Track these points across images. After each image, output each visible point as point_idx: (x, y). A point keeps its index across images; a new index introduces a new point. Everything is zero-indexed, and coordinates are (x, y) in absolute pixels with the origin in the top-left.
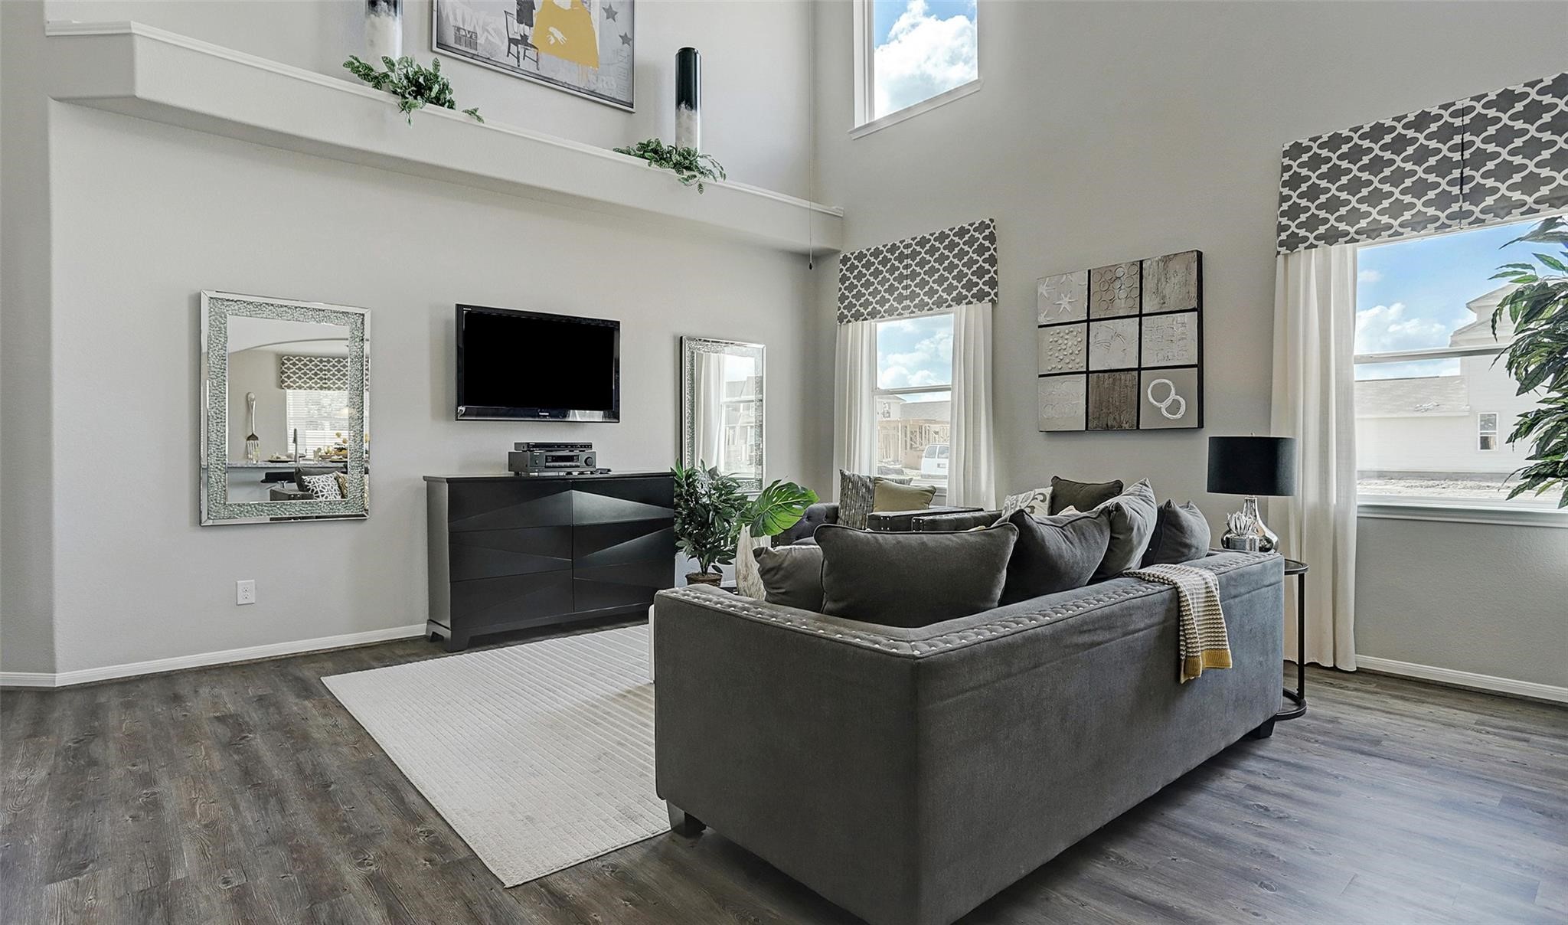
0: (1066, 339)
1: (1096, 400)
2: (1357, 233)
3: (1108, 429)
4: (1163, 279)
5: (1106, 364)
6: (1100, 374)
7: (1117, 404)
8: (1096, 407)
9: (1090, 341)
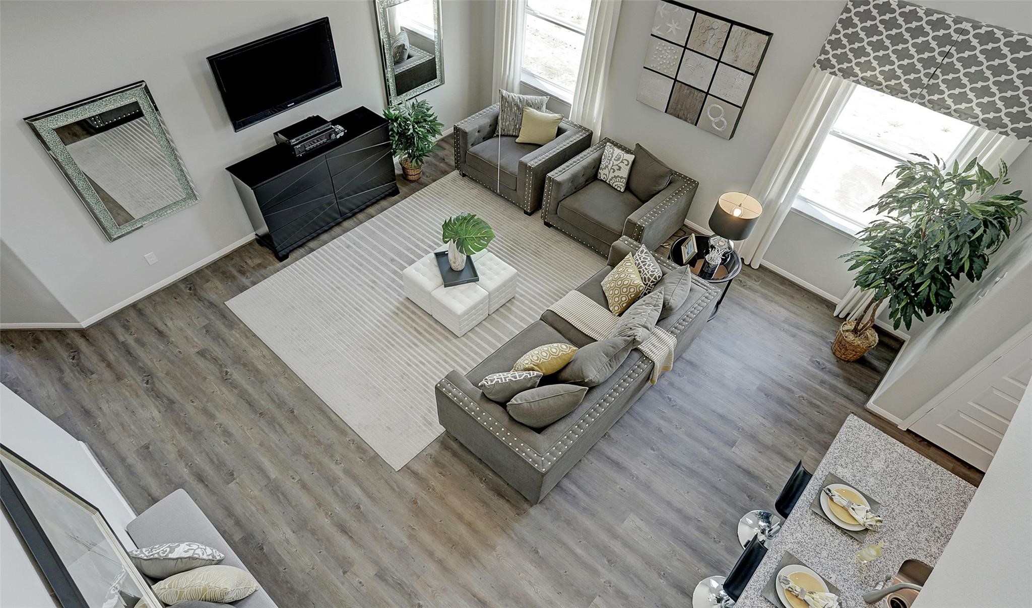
0: (668, 52)
1: (676, 99)
2: (862, 78)
3: (678, 116)
4: (741, 45)
5: (688, 81)
6: (683, 85)
7: (688, 107)
8: (674, 103)
9: (683, 61)
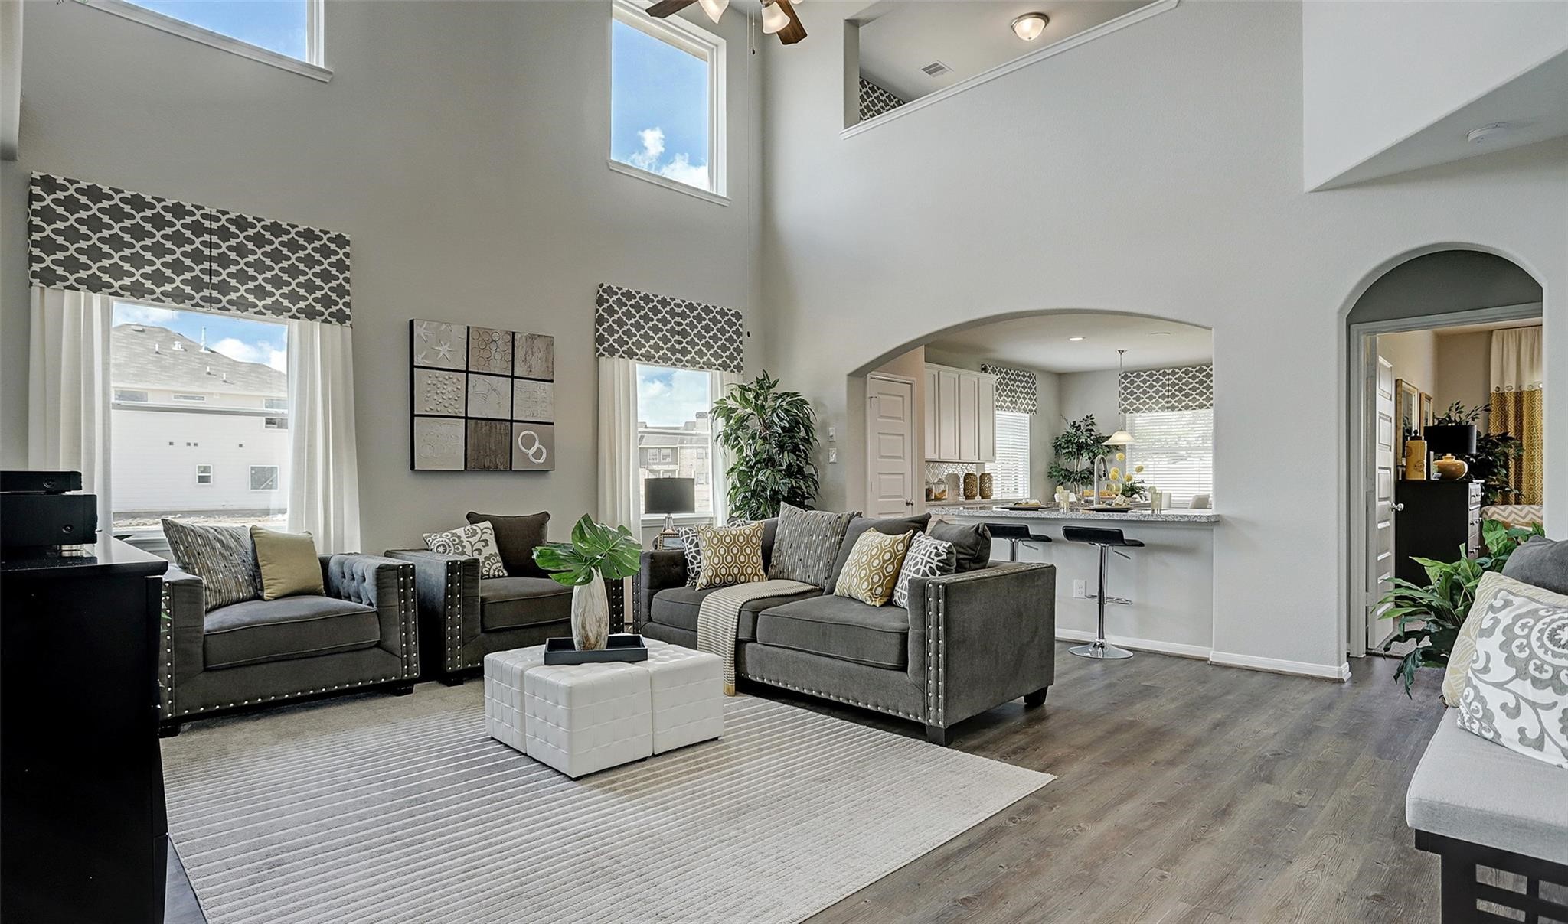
0: (445, 384)
1: (474, 443)
3: (485, 469)
4: (530, 352)
5: (484, 414)
6: (479, 421)
7: (494, 448)
8: (474, 450)
9: (469, 390)
